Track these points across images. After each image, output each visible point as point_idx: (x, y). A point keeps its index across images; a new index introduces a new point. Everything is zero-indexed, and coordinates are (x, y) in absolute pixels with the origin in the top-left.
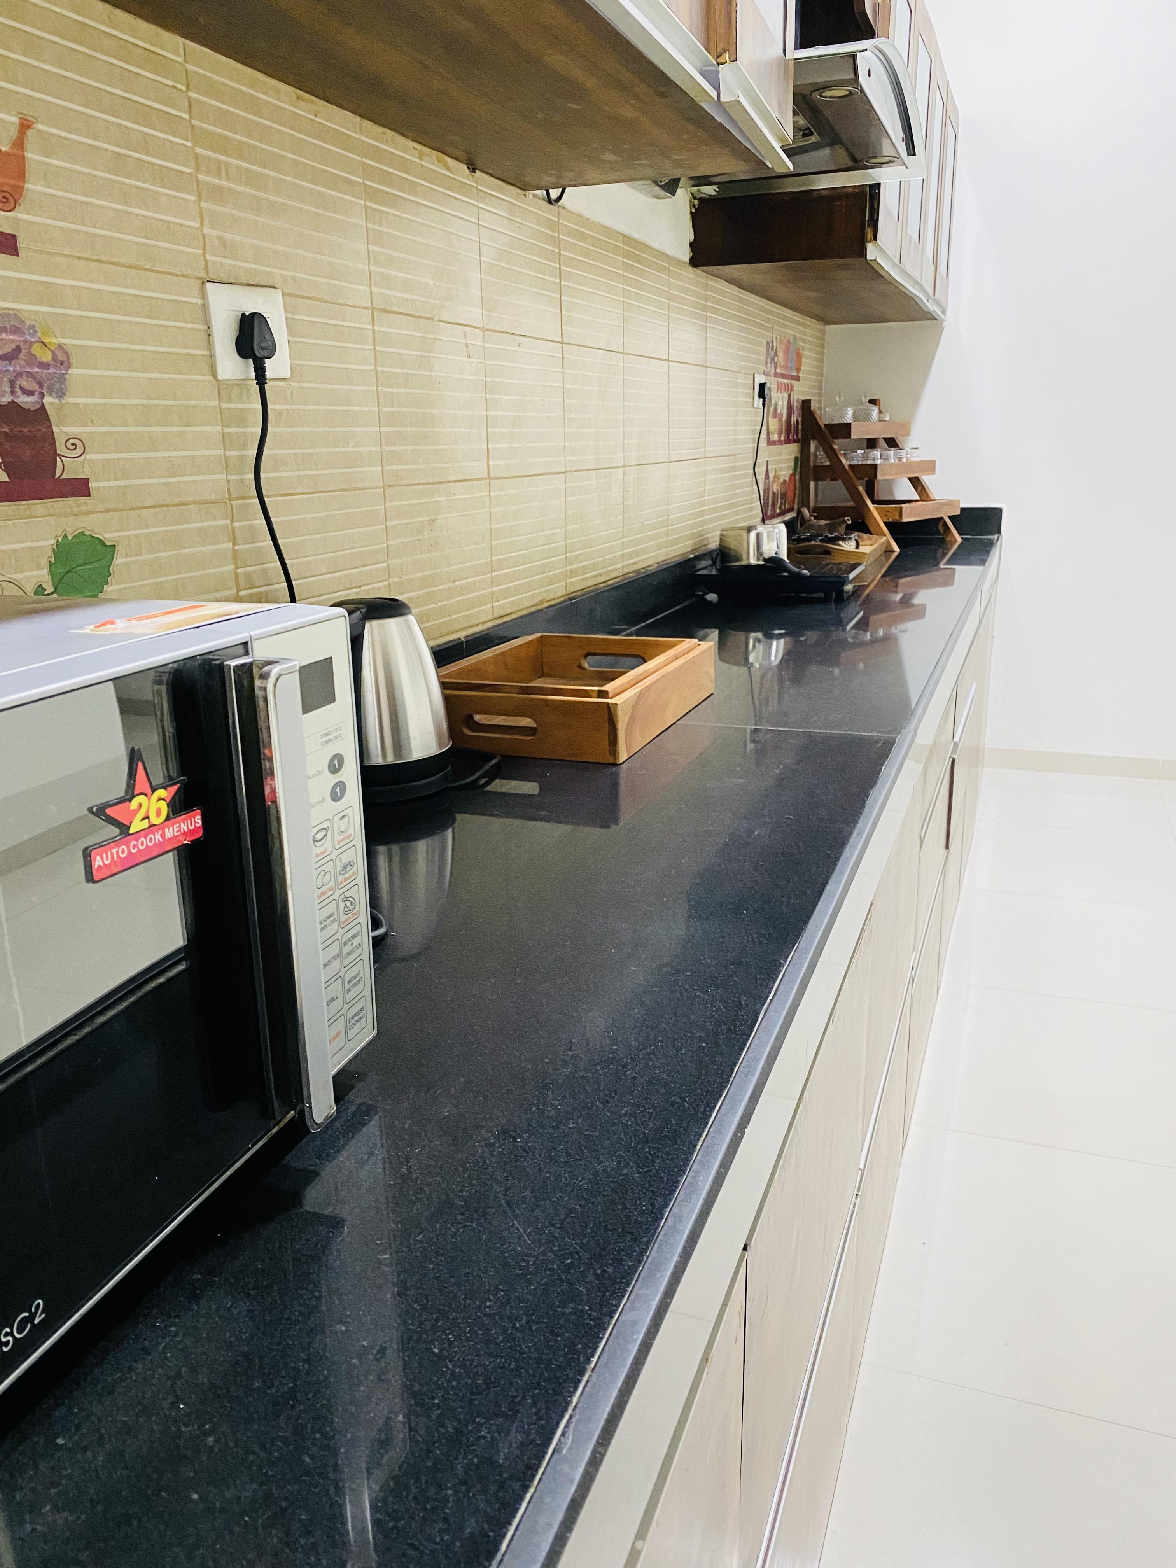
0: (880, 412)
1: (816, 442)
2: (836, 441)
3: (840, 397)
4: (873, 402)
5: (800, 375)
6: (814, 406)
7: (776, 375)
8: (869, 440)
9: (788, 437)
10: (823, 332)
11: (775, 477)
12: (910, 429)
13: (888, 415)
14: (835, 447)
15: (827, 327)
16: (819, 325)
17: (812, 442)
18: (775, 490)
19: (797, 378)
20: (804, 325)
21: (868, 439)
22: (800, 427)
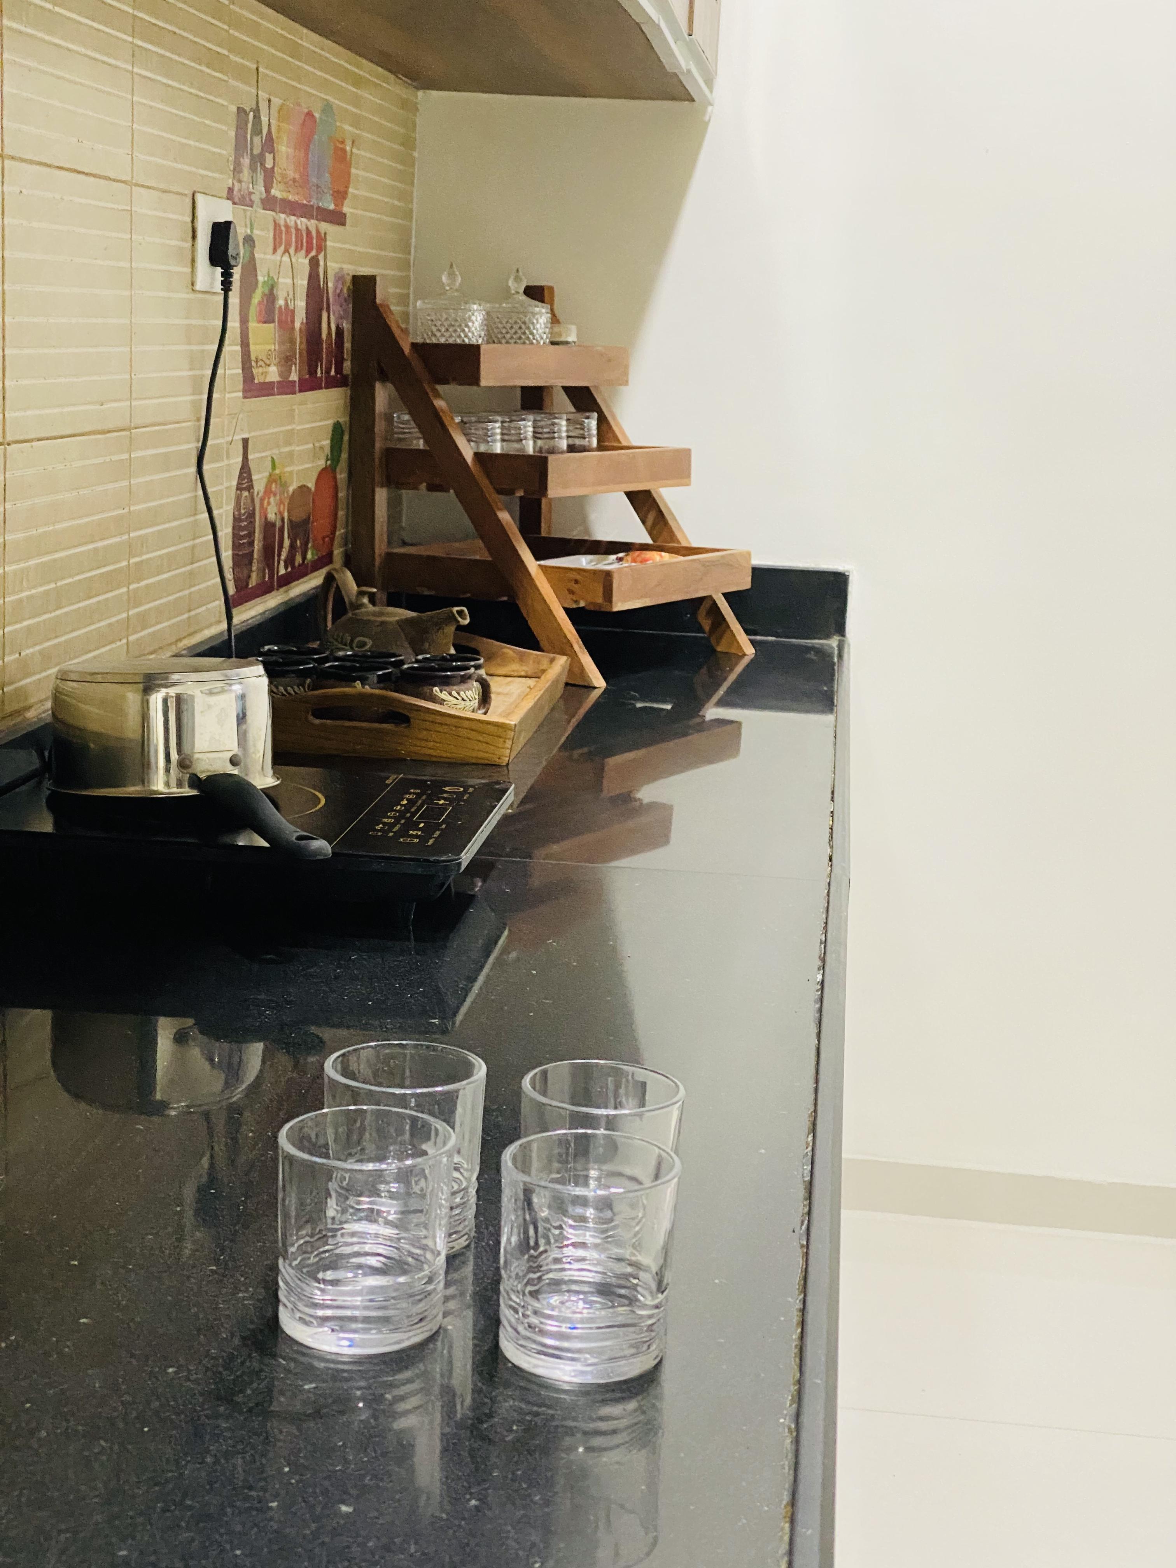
0: (555, 320)
1: (390, 386)
2: (439, 388)
3: (452, 275)
4: (536, 293)
5: (346, 209)
6: (384, 293)
7: (269, 203)
8: (526, 391)
9: (312, 372)
10: (411, 107)
11: (271, 480)
12: (627, 367)
13: (573, 328)
14: (439, 403)
15: (420, 93)
16: (395, 87)
17: (378, 385)
18: (271, 516)
19: (338, 218)
20: (358, 82)
21: (524, 389)
22: (347, 345)
